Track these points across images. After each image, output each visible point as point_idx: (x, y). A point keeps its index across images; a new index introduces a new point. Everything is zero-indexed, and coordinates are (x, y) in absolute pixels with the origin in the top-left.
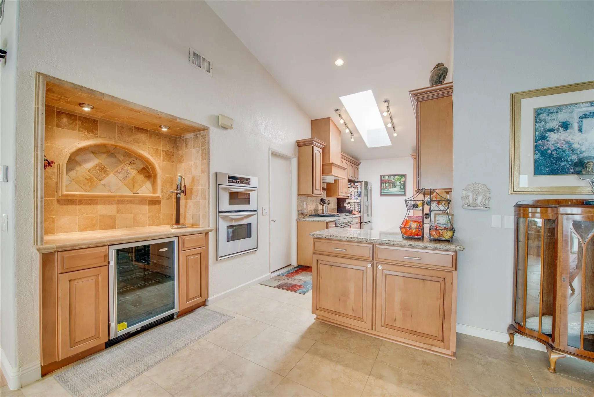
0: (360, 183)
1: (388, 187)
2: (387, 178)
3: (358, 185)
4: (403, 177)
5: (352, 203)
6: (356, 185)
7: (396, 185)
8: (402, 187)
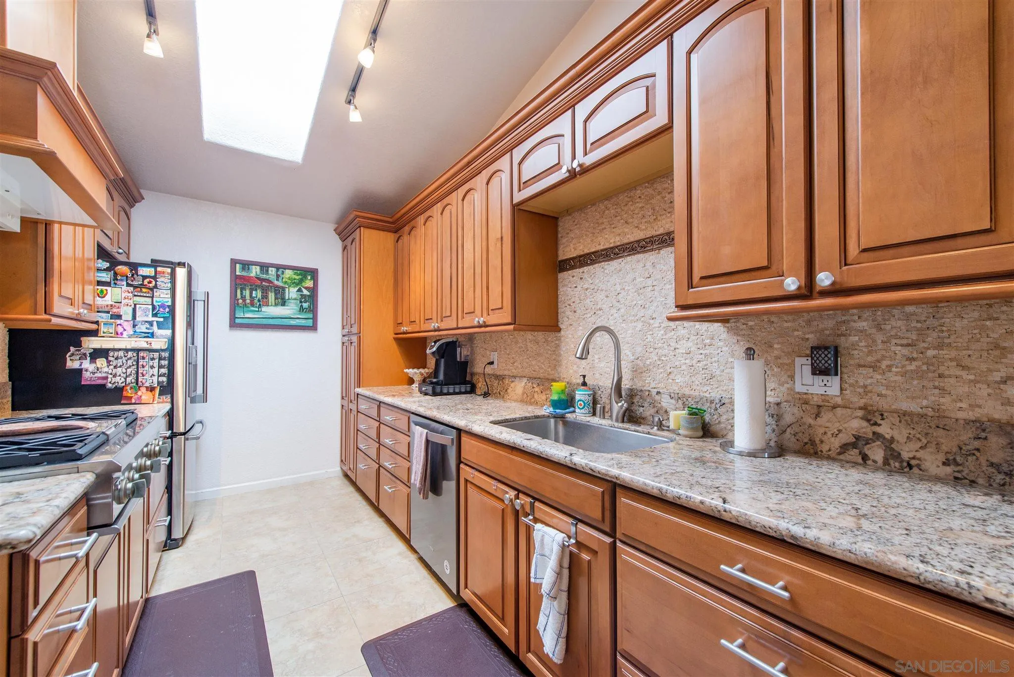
0: (169, 270)
1: (259, 301)
2: (255, 271)
3: (155, 278)
4: (309, 278)
5: (121, 353)
6: (144, 277)
7: (287, 298)
8: (305, 305)
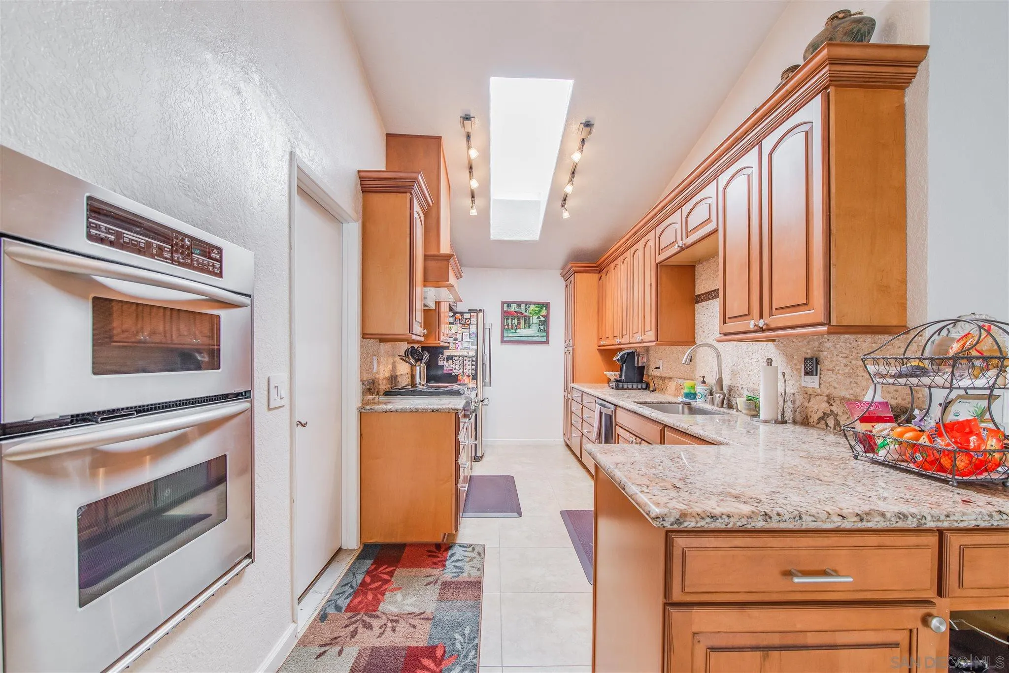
0: (476, 314)
1: (516, 326)
2: (514, 307)
3: (470, 319)
4: (544, 309)
5: (457, 358)
6: (466, 319)
7: (531, 323)
8: (542, 327)
